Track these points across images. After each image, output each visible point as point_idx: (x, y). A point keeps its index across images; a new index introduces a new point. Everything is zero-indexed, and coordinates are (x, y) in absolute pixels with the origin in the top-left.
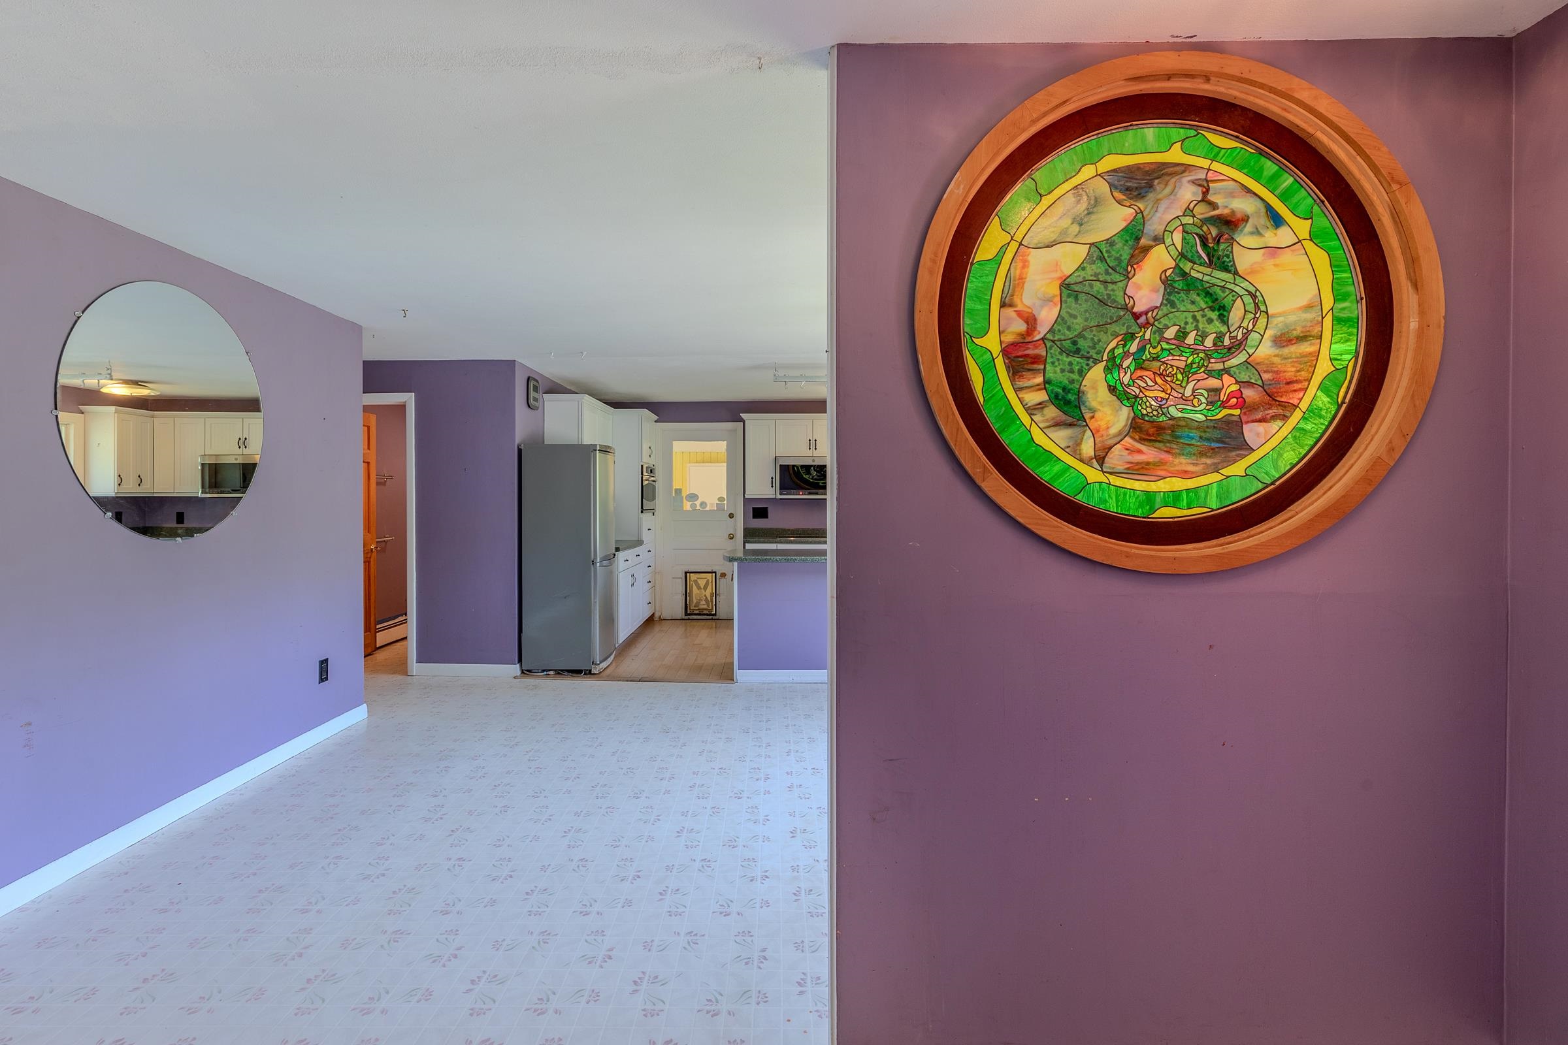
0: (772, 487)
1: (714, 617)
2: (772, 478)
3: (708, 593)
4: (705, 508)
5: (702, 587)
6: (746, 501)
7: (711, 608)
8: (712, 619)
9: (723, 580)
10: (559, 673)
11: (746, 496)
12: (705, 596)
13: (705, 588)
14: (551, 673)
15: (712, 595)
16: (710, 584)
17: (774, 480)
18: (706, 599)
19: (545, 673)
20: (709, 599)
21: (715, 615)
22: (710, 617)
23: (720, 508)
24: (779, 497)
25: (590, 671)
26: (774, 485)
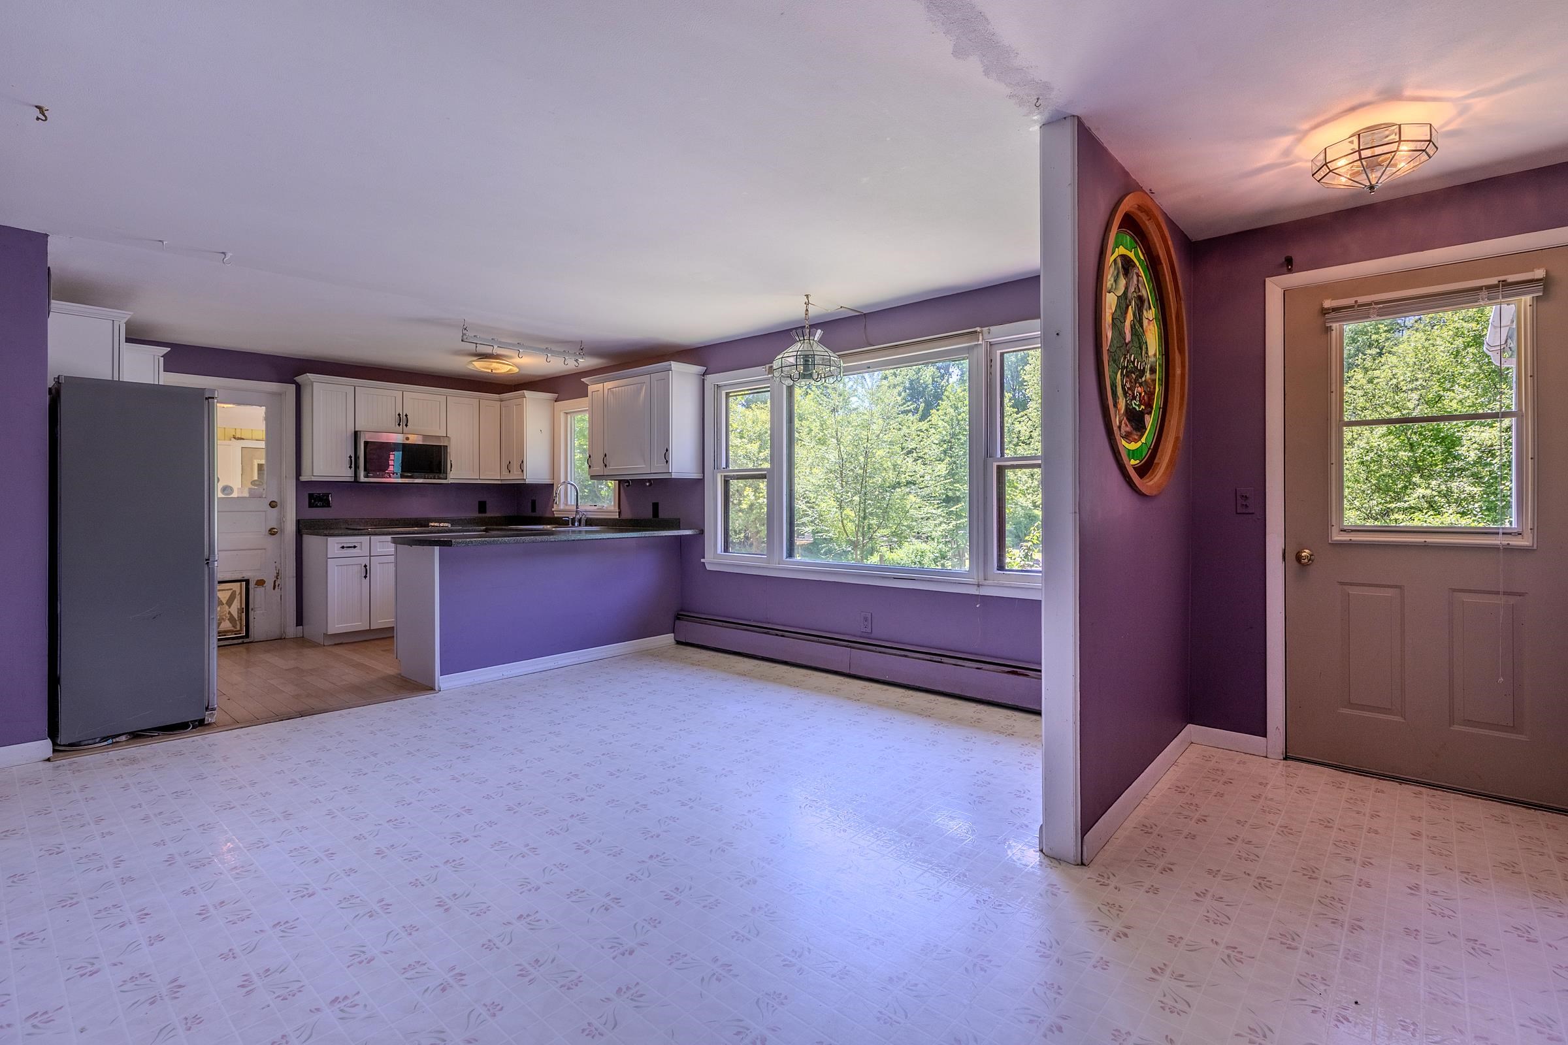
0: (350, 467)
1: (246, 640)
2: (350, 457)
3: (234, 609)
4: (231, 494)
5: (225, 602)
6: (301, 485)
7: (238, 628)
8: (243, 643)
9: (260, 590)
10: (137, 736)
11: (303, 478)
12: (229, 613)
13: (230, 602)
14: (123, 738)
15: (240, 611)
16: (238, 597)
17: (353, 459)
18: (232, 619)
19: (110, 741)
20: (236, 617)
21: (247, 636)
22: (240, 641)
23: (253, 495)
24: (362, 479)
25: (203, 720)
26: (353, 466)
